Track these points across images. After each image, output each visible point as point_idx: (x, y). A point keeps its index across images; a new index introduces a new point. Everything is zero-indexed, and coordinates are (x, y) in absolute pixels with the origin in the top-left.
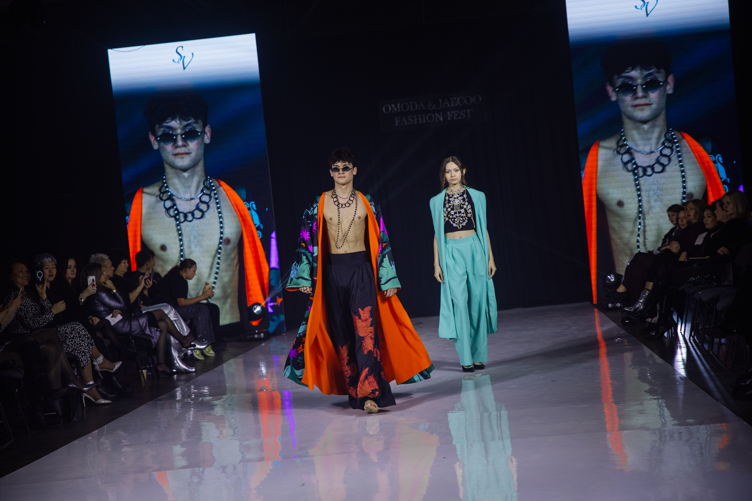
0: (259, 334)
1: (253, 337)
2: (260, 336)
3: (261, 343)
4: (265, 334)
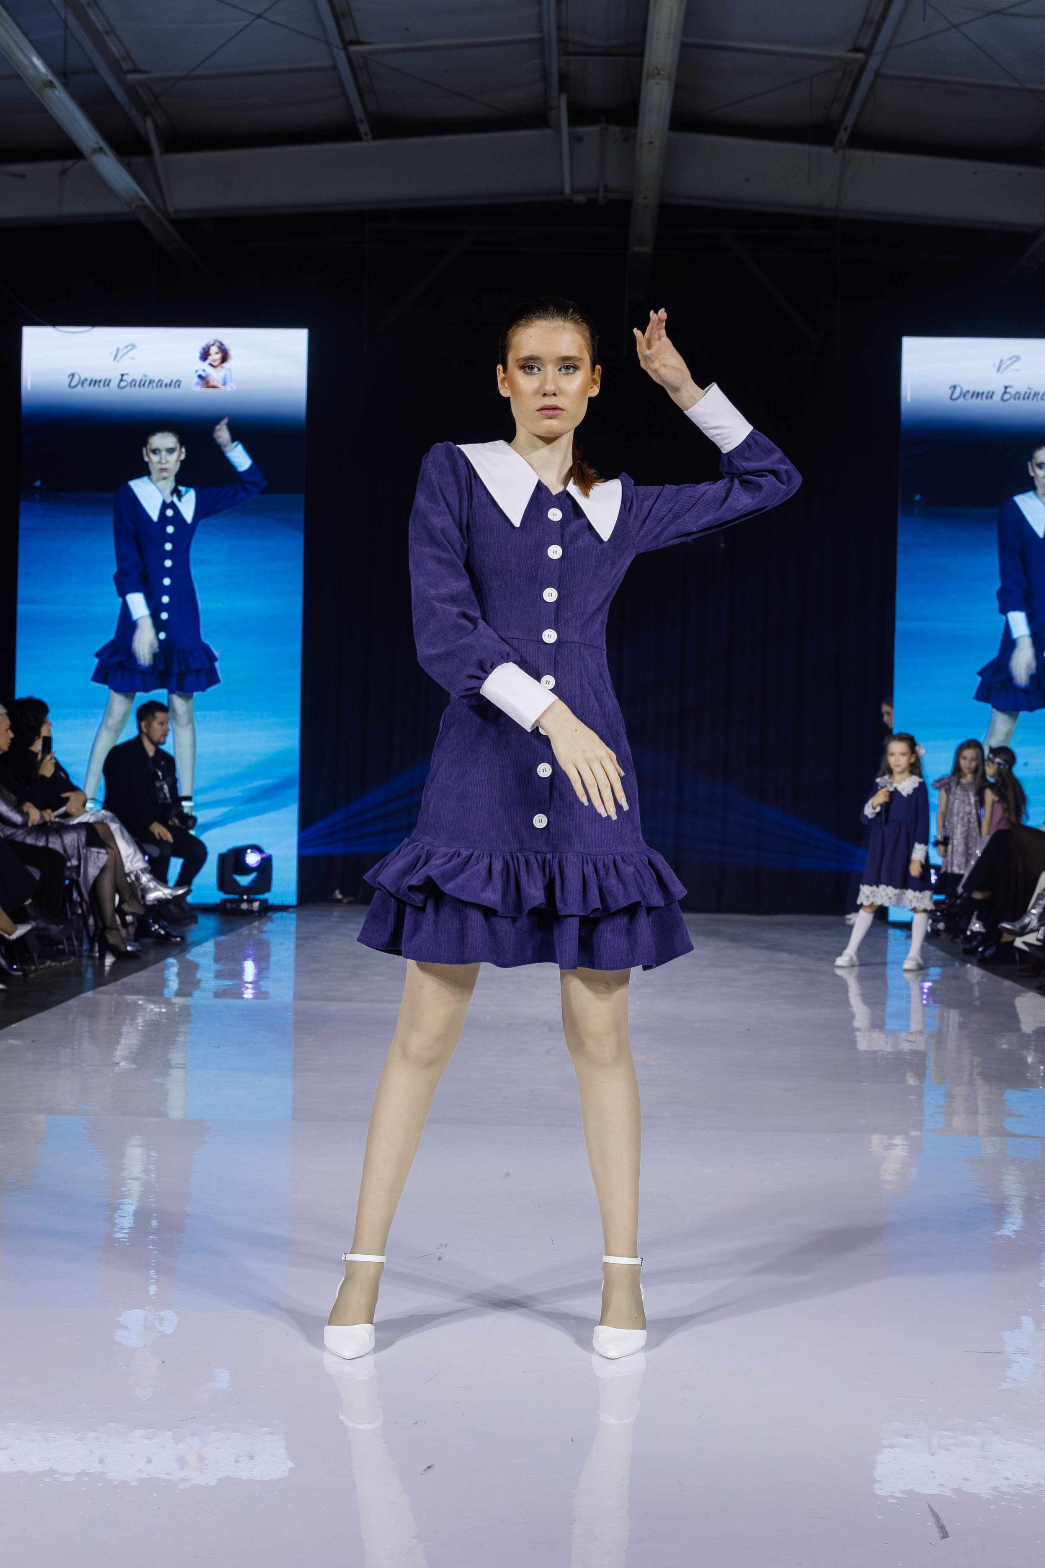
0: (250, 901)
1: (239, 906)
2: (252, 906)
3: (253, 921)
4: (260, 905)
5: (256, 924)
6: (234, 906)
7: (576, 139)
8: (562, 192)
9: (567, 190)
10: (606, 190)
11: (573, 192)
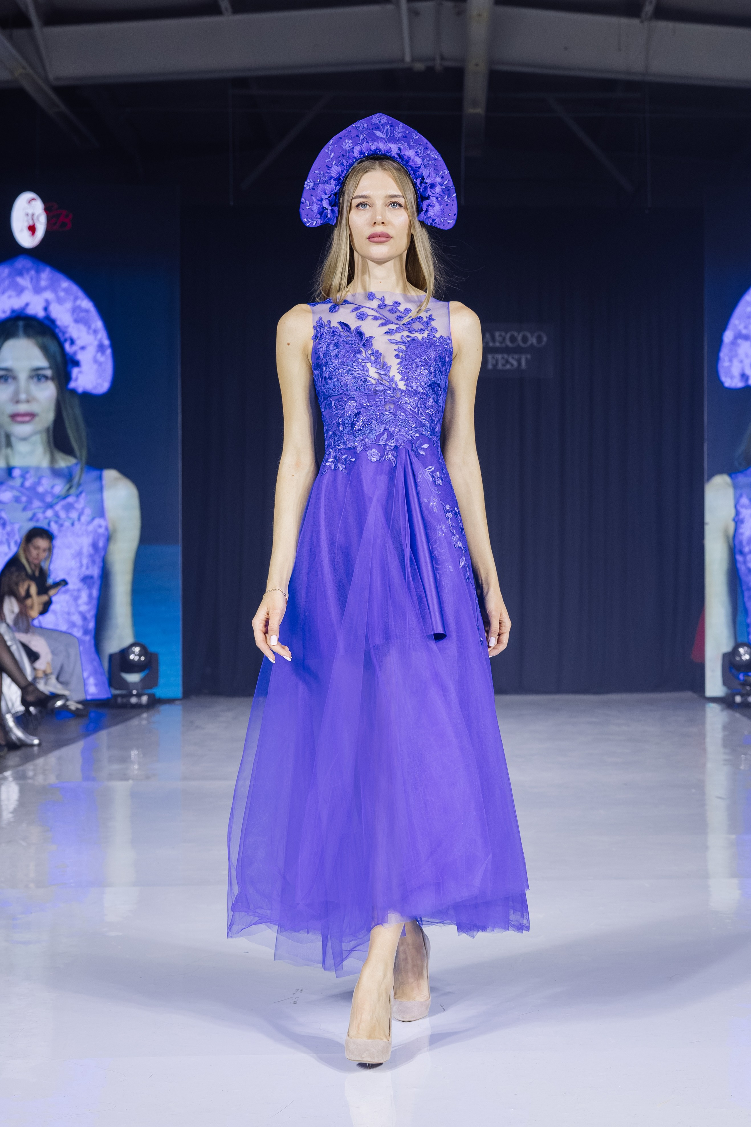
0: (139, 696)
1: (128, 701)
2: (141, 700)
3: (142, 713)
4: (148, 699)
5: (145, 715)
6: (125, 700)
7: (414, 13)
8: (403, 60)
9: (408, 58)
10: (443, 58)
11: (414, 60)
